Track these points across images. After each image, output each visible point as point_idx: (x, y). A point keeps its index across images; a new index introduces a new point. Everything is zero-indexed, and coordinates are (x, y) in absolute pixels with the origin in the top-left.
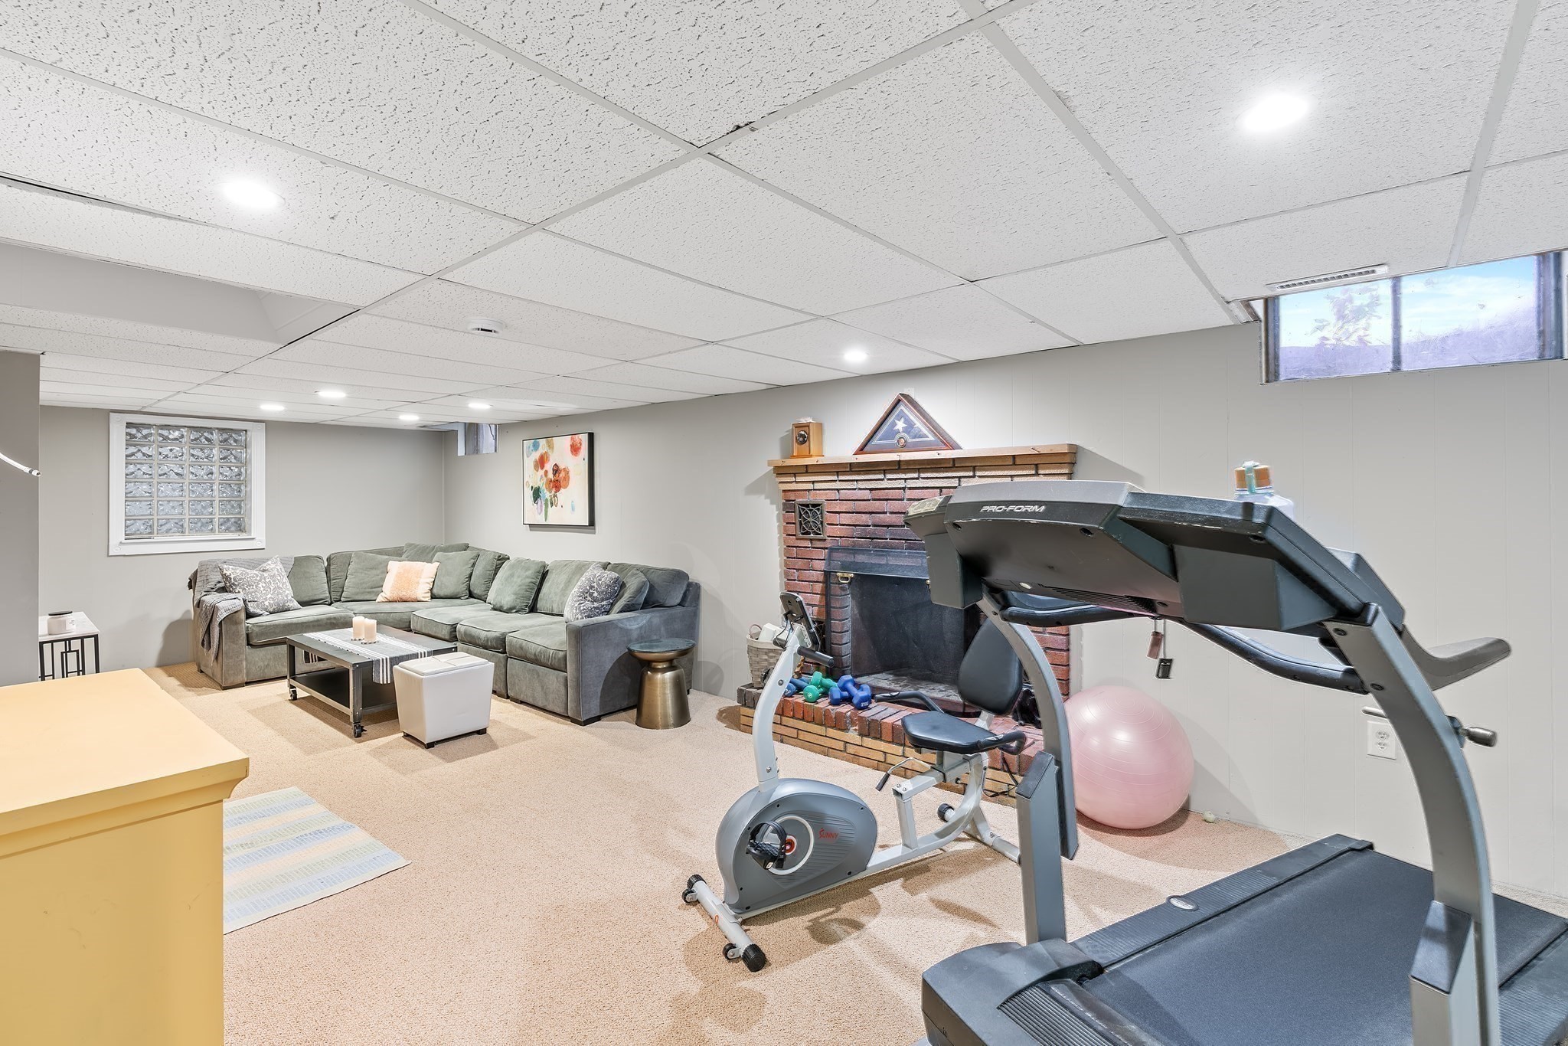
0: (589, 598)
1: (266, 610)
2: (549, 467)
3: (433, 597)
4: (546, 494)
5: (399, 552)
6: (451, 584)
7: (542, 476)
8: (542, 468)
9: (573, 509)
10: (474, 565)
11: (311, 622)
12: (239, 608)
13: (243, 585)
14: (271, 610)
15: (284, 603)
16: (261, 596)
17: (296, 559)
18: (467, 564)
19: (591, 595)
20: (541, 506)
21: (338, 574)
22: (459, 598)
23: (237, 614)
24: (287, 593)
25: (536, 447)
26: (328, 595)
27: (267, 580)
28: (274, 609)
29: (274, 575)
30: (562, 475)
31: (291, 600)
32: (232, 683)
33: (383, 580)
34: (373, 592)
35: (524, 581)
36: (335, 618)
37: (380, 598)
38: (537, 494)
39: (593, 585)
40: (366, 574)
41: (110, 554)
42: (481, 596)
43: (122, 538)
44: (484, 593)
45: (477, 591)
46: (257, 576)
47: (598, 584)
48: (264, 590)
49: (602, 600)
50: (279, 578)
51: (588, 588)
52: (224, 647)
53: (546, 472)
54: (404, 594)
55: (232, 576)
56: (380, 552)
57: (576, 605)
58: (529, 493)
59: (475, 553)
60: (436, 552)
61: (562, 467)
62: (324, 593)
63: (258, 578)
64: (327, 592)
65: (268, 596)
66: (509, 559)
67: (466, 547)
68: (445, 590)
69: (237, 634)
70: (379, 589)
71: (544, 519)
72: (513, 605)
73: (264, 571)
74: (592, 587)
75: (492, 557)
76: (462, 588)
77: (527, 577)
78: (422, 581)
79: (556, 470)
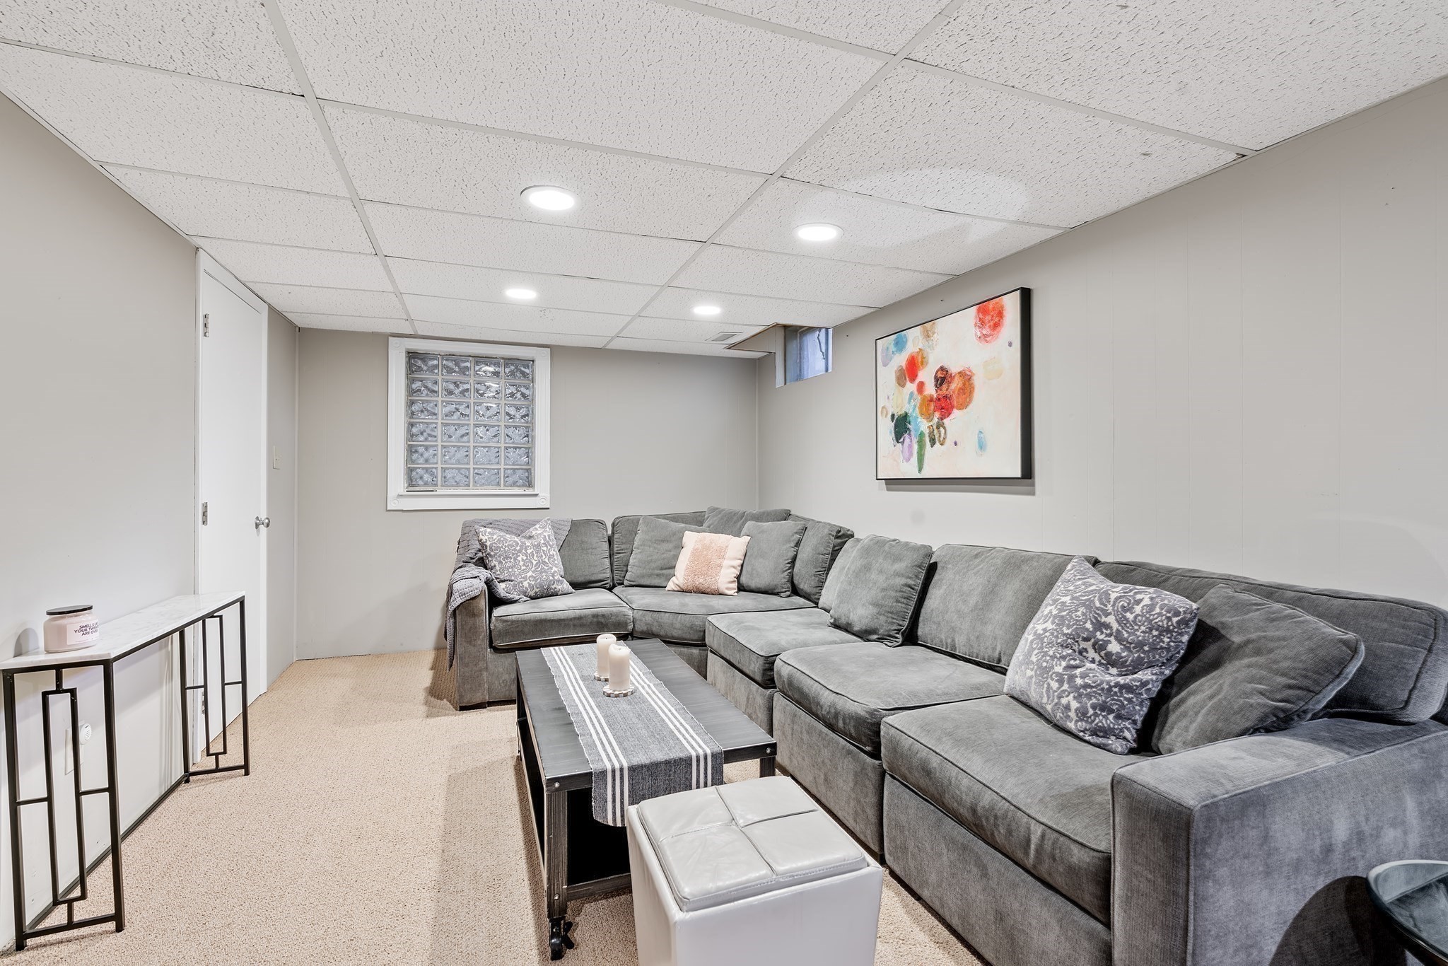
0: (1092, 654)
1: (525, 594)
2: (927, 375)
3: (741, 588)
4: (922, 425)
5: (699, 519)
6: (766, 573)
7: (912, 394)
8: (913, 379)
9: (982, 446)
10: (798, 544)
11: (571, 619)
12: (477, 592)
13: (499, 556)
14: (532, 594)
15: (549, 585)
16: (520, 574)
17: (575, 524)
18: (790, 542)
19: (1099, 647)
20: (910, 447)
21: (623, 547)
22: (777, 594)
23: (474, 601)
24: (555, 570)
25: (900, 345)
26: (608, 575)
27: (529, 551)
28: (536, 593)
29: (539, 545)
30: (955, 385)
31: (558, 581)
32: (468, 702)
33: (676, 557)
34: (663, 574)
35: (891, 582)
36: (603, 616)
37: (671, 586)
38: (901, 426)
39: (1103, 619)
40: (655, 548)
41: (389, 508)
42: (810, 595)
43: (402, 491)
44: (815, 590)
45: (804, 586)
46: (517, 544)
47: (1122, 621)
48: (524, 565)
49: (1137, 666)
50: (545, 549)
51: (1089, 625)
52: (459, 650)
53: (921, 386)
54: (700, 581)
55: (488, 544)
56: (676, 518)
57: (1059, 669)
58: (887, 427)
59: (800, 525)
60: (746, 520)
61: (954, 369)
62: (603, 571)
63: (518, 548)
64: (608, 570)
65: (529, 574)
66: (852, 536)
67: (786, 515)
68: (757, 580)
69: (474, 630)
70: (670, 571)
71: (917, 470)
72: (872, 625)
73: (530, 537)
74: (1100, 626)
75: (826, 531)
76: (781, 580)
77: (898, 574)
78: (726, 563)
79: (943, 378)
